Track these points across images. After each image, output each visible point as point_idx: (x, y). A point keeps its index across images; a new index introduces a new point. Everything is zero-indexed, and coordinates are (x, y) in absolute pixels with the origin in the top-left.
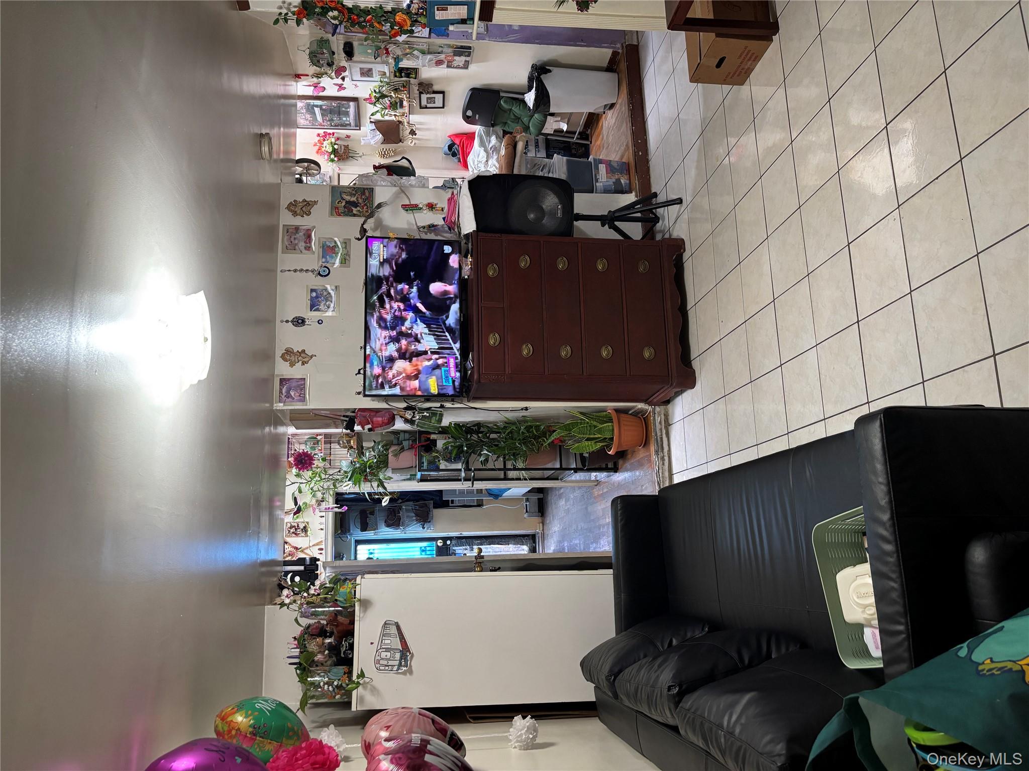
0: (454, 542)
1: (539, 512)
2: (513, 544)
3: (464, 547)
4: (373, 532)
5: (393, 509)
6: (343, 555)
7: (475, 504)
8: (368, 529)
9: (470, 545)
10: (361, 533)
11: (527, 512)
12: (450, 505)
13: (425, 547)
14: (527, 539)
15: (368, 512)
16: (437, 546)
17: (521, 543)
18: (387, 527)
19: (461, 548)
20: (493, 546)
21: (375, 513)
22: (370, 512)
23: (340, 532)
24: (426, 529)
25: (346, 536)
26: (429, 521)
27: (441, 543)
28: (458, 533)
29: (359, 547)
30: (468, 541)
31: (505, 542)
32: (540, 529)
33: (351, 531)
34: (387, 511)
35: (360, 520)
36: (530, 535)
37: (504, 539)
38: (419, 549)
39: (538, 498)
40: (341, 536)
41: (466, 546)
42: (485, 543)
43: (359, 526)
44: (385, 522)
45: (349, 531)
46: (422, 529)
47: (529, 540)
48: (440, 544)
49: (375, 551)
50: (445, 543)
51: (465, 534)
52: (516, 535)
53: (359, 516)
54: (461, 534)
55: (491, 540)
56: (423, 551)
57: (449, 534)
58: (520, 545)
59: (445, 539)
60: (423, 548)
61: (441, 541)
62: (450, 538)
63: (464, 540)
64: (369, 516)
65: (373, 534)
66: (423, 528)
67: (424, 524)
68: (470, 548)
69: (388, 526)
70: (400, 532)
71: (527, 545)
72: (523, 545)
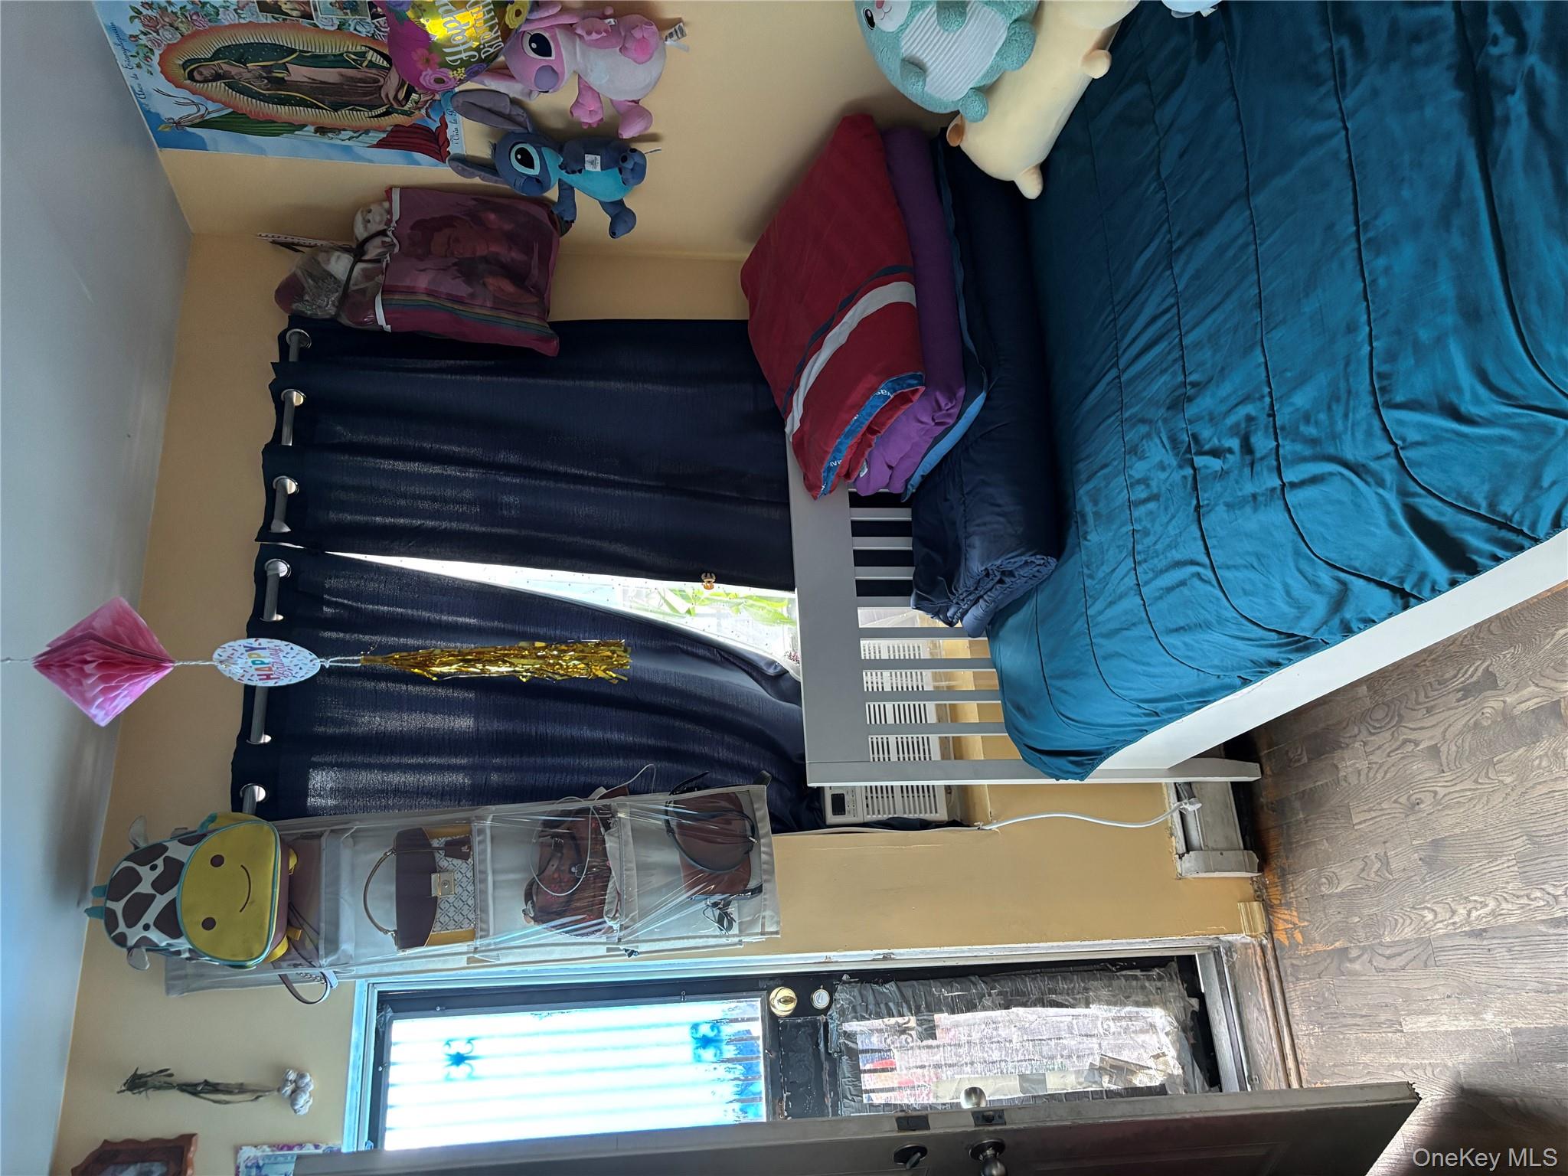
0: (843, 996)
1: (1245, 848)
2: (1109, 1003)
3: (892, 1021)
4: (462, 947)
5: (571, 826)
6: (301, 1076)
7: (942, 815)
8: (436, 931)
9: (918, 1012)
10: (401, 954)
11: (1189, 848)
12: (831, 818)
13: (715, 1024)
14: (1160, 978)
15: (435, 843)
16: (771, 1020)
17: (1140, 998)
18: (538, 920)
19: (877, 1023)
20: (1020, 1011)
21: (477, 848)
22: (448, 844)
23: (281, 951)
24: (735, 930)
25: (316, 971)
26: (752, 884)
27: (786, 1001)
28: (870, 954)
29: (403, 1030)
30: (908, 993)
31: (1069, 992)
32: (1252, 929)
33: (347, 947)
34: (541, 835)
35: (393, 889)
36: (1171, 958)
37: (1064, 979)
38: (686, 1033)
39: (1235, 785)
40: (291, 973)
41: (901, 1015)
42: (987, 1001)
43: (387, 914)
44: (528, 896)
45: (333, 944)
46: (714, 929)
47: (1171, 979)
48: (782, 1010)
49: (478, 1049)
50: (804, 1006)
51: (909, 956)
52: (1113, 962)
53: (389, 869)
54: (885, 958)
55: (1008, 986)
56: (705, 1042)
57: (833, 955)
58: (1137, 1004)
59: (803, 983)
60: (705, 1030)
61: (787, 992)
62: (828, 980)
63: (891, 988)
64: (443, 862)
65: (463, 961)
66: (724, 920)
67: (727, 904)
68: (920, 1023)
69: (543, 914)
70: (602, 950)
71: (1164, 1004)
72: (1147, 1004)
